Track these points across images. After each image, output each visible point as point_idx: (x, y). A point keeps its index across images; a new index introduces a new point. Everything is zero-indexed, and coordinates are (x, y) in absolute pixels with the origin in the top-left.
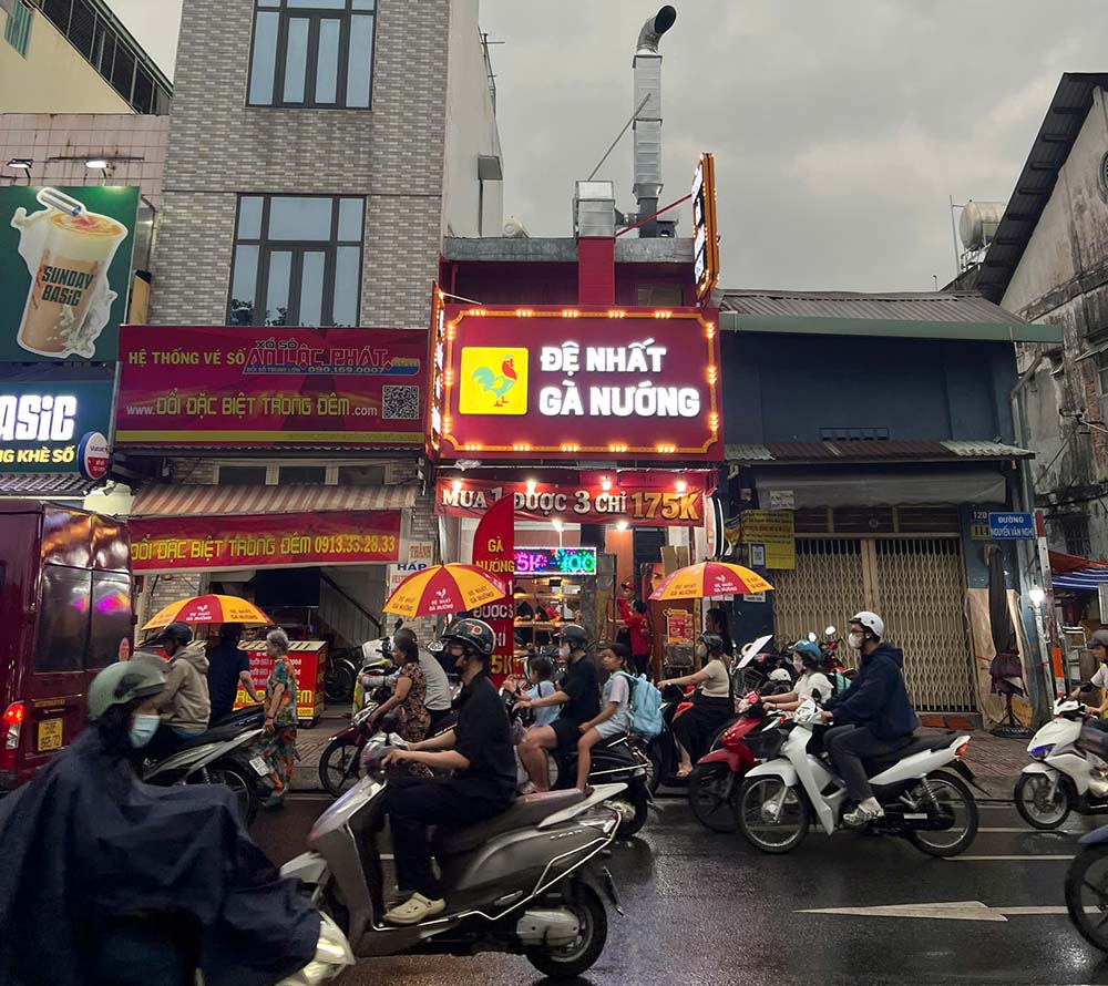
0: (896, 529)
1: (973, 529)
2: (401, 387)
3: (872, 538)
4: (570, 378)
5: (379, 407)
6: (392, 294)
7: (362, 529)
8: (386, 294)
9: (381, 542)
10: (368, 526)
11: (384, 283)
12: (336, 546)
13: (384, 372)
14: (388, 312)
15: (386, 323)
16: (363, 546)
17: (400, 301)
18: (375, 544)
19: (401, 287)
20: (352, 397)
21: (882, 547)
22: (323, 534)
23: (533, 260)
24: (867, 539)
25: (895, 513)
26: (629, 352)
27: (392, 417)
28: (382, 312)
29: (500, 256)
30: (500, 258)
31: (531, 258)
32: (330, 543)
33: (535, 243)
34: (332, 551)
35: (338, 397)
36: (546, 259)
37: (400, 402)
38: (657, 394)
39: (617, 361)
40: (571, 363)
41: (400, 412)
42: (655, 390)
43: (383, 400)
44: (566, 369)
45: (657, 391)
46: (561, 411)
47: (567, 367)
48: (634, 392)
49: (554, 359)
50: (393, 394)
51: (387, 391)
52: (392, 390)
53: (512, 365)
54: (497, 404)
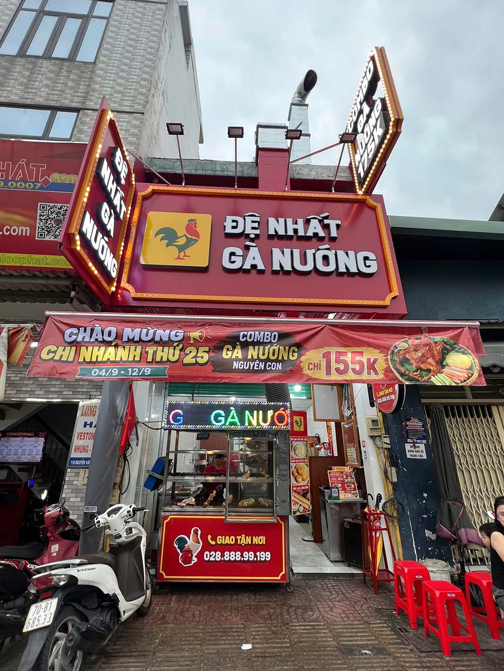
2: (59, 205)
3: (501, 404)
4: (251, 240)
5: (33, 228)
13: (41, 188)
20: (2, 214)
24: (497, 405)
26: (307, 222)
27: (47, 238)
29: (193, 171)
31: (219, 173)
33: (222, 164)
36: (231, 174)
37: (58, 222)
38: (336, 255)
39: (296, 228)
40: (253, 228)
41: (57, 233)
42: (333, 252)
43: (38, 219)
44: (248, 233)
45: (336, 252)
46: (242, 266)
47: (248, 231)
48: (314, 252)
49: (237, 224)
50: (50, 212)
51: (43, 210)
52: (48, 208)
53: (196, 227)
54: (179, 258)
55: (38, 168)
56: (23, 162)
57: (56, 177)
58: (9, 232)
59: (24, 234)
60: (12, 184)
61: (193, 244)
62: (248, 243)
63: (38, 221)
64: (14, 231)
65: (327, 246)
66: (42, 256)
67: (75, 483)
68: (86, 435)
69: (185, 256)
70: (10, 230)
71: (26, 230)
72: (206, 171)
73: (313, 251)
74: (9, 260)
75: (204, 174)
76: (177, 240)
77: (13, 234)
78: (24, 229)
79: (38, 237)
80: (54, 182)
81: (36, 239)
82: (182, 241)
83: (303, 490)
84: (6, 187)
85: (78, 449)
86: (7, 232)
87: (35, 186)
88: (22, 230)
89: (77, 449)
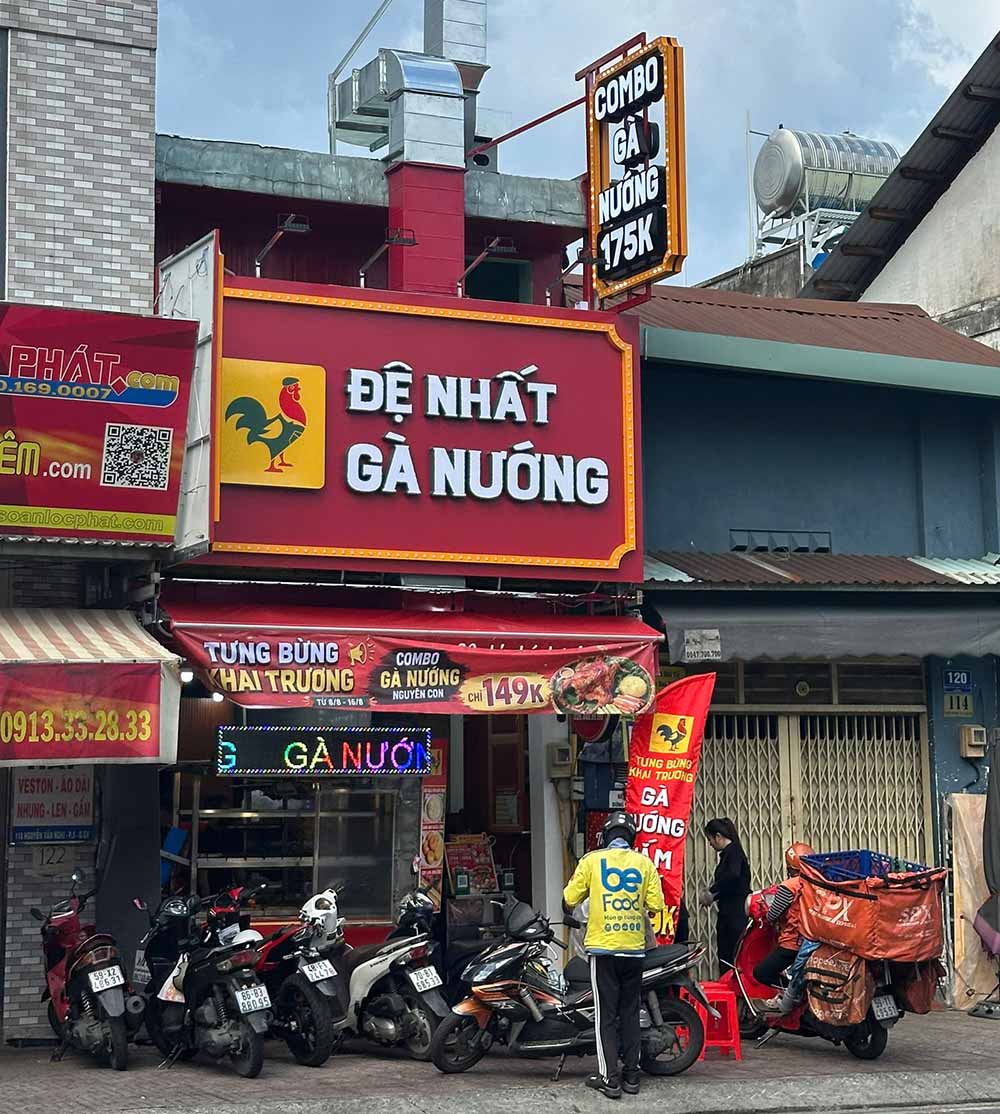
0: (835, 700)
1: (947, 698)
2: (140, 428)
3: (794, 714)
4: (397, 428)
5: (96, 467)
6: (67, 240)
7: (88, 698)
8: (55, 239)
9: (123, 723)
10: (98, 693)
11: (49, 216)
12: (41, 730)
13: (111, 397)
14: (59, 275)
15: (55, 296)
16: (93, 729)
17: (81, 256)
18: (115, 726)
19: (84, 228)
20: (47, 442)
21: (811, 726)
22: (16, 708)
23: (306, 195)
24: (788, 715)
25: (834, 671)
26: (497, 386)
27: (118, 484)
28: (48, 274)
29: (246, 181)
30: (245, 185)
31: (303, 192)
32: (29, 724)
33: (309, 162)
34: (33, 739)
35: (18, 440)
36: (329, 195)
37: (137, 457)
38: (542, 464)
39: (477, 401)
40: (401, 400)
41: (134, 476)
42: (538, 456)
43: (105, 451)
44: (390, 411)
45: (542, 458)
46: (382, 486)
47: (392, 407)
48: (505, 458)
49: (371, 390)
50: (124, 440)
51: (114, 434)
52: (122, 433)
53: (297, 397)
54: (272, 469)
55: (107, 360)
56: (82, 350)
57: (136, 379)
58: (58, 473)
59: (82, 477)
60: (64, 390)
61: (294, 438)
62: (391, 435)
63: (105, 455)
64: (66, 472)
65: (528, 445)
66: (110, 514)
67: (27, 872)
68: (35, 784)
69: (283, 464)
70: (60, 468)
71: (86, 469)
72: (274, 182)
73: (504, 454)
74: (56, 519)
75: (270, 192)
76: (266, 429)
77: (64, 475)
78: (83, 468)
79: (104, 482)
80: (133, 386)
81: (102, 484)
82: (274, 431)
83: (434, 876)
84: (54, 394)
85: (26, 810)
86: (54, 472)
87: (101, 393)
88: (79, 469)
89: (23, 811)
